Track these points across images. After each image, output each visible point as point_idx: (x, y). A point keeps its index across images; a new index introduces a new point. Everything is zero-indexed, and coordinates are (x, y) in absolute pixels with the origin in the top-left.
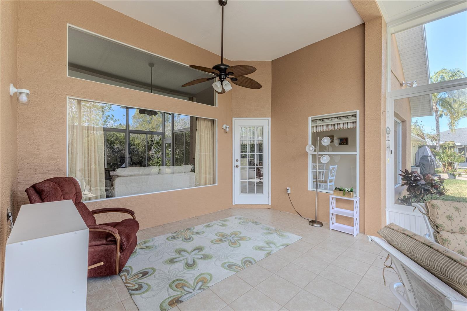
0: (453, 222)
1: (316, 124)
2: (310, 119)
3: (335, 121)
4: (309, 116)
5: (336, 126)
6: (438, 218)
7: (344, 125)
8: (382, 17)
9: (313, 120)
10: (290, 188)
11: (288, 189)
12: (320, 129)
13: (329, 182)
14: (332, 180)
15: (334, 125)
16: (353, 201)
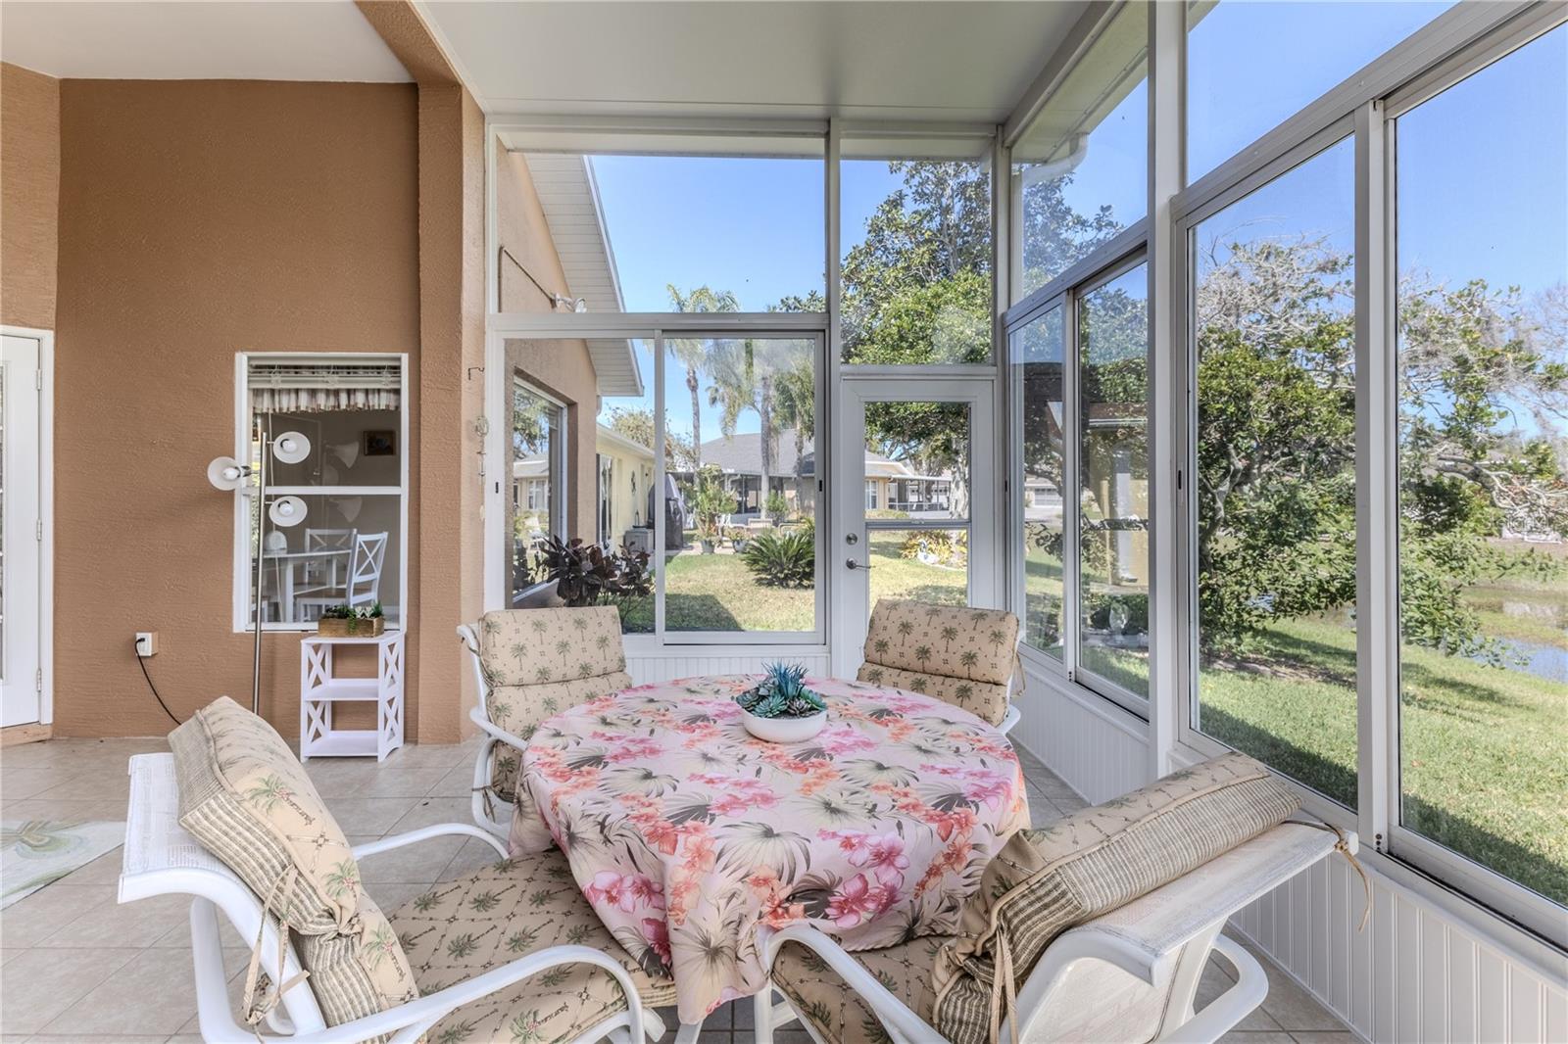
0: (524, 658)
1: (269, 382)
2: (242, 361)
3: (335, 382)
4: (236, 350)
5: (343, 398)
6: (495, 657)
7: (370, 397)
8: (464, 90)
9: (257, 367)
10: (148, 636)
11: (142, 640)
12: (287, 404)
13: (354, 594)
14: (370, 583)
15: (337, 392)
16: (377, 645)
